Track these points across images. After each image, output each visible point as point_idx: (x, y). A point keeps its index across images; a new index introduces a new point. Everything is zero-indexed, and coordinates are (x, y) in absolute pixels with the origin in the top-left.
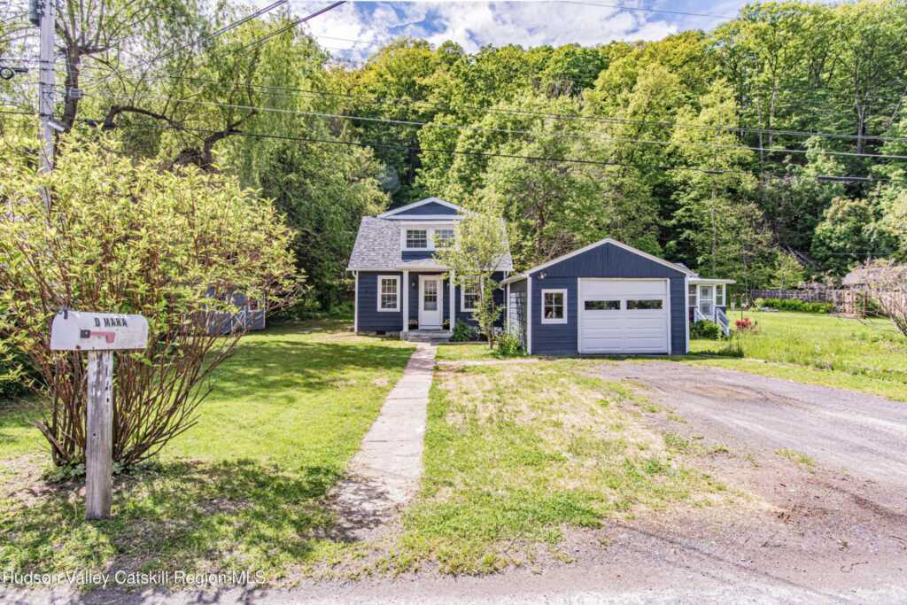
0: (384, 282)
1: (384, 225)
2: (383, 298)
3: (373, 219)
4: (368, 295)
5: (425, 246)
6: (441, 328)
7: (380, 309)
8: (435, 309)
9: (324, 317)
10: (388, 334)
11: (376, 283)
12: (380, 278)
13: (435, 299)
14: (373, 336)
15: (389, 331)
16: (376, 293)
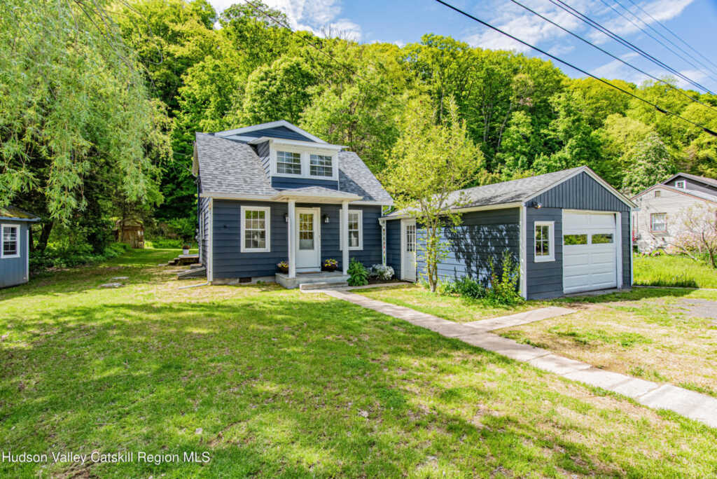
0: (248, 215)
1: (228, 146)
2: (248, 235)
3: (211, 137)
4: (227, 231)
5: (299, 172)
6: (319, 270)
7: (243, 249)
8: (312, 247)
9: (100, 262)
10: (254, 281)
11: (239, 215)
12: (244, 209)
13: (311, 236)
14: (235, 285)
15: (257, 277)
16: (239, 228)
